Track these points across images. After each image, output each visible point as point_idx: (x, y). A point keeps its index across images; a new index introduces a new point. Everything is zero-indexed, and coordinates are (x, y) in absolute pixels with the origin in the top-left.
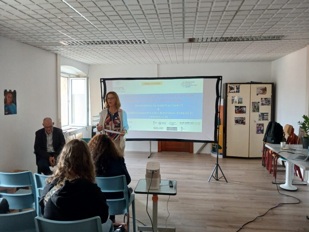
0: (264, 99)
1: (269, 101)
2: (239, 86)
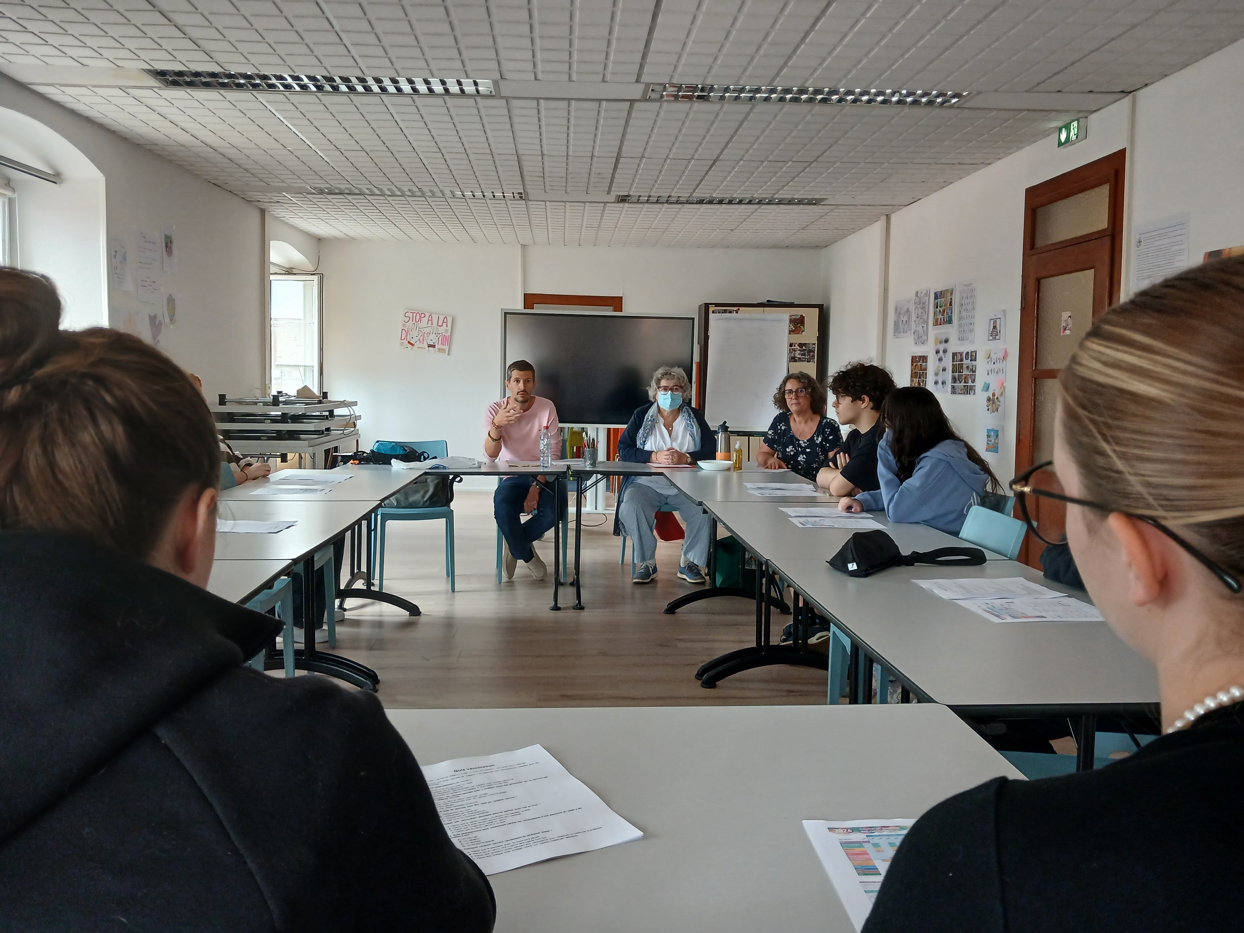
0: (797, 347)
1: (810, 351)
2: (736, 311)
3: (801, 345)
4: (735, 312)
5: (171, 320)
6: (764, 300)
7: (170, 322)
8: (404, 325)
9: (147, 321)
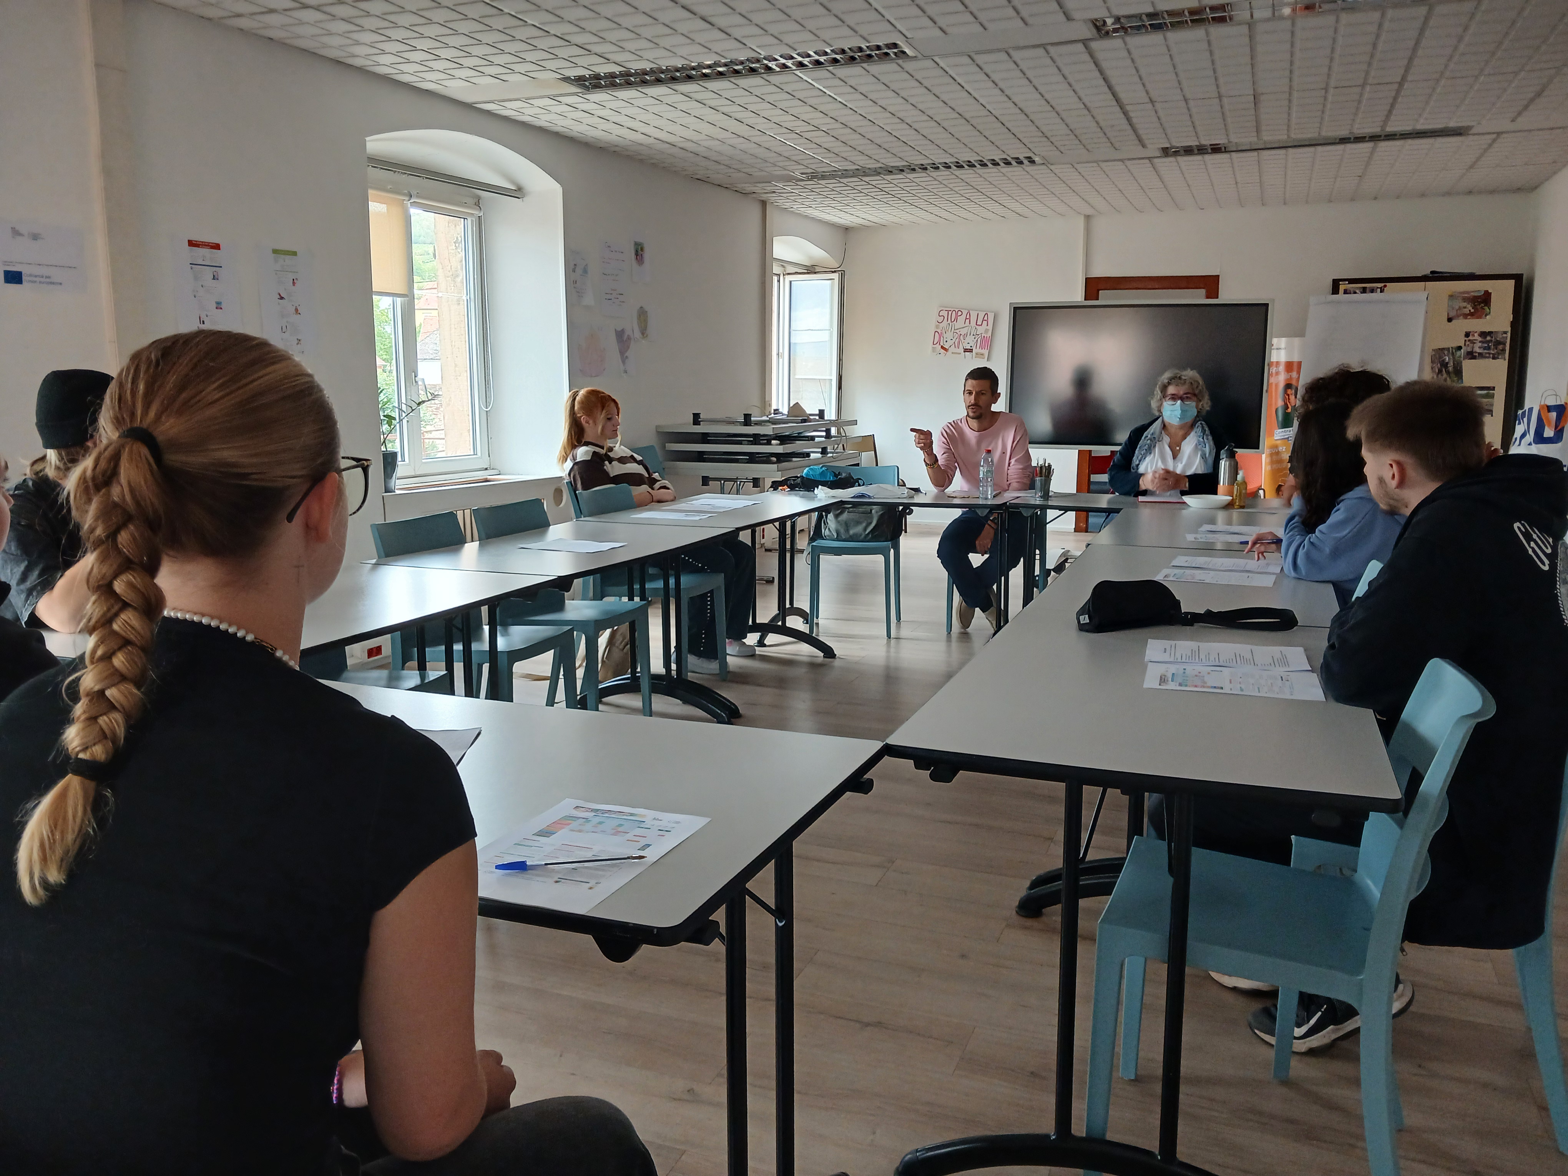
1: (1498, 343)
2: (1381, 288)
3: (1483, 334)
4: (1379, 290)
5: (643, 334)
6: (1427, 272)
7: (641, 336)
8: (937, 327)
9: (613, 338)
